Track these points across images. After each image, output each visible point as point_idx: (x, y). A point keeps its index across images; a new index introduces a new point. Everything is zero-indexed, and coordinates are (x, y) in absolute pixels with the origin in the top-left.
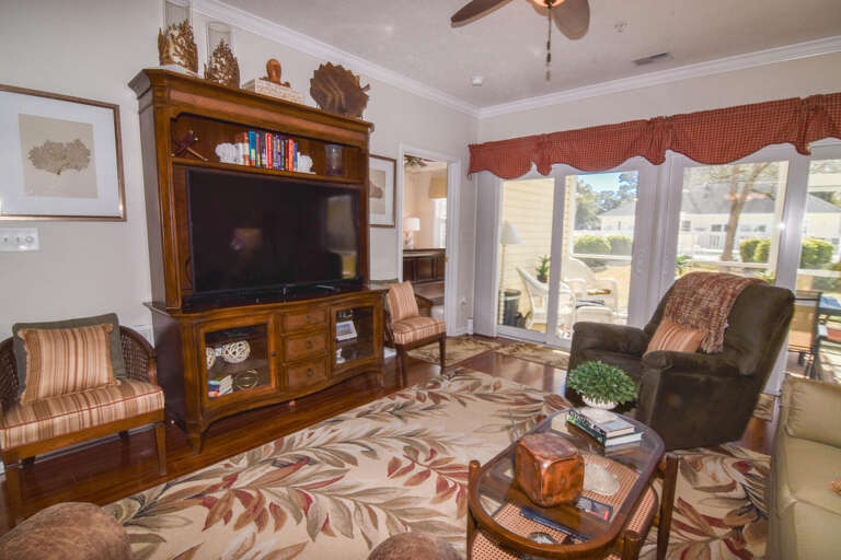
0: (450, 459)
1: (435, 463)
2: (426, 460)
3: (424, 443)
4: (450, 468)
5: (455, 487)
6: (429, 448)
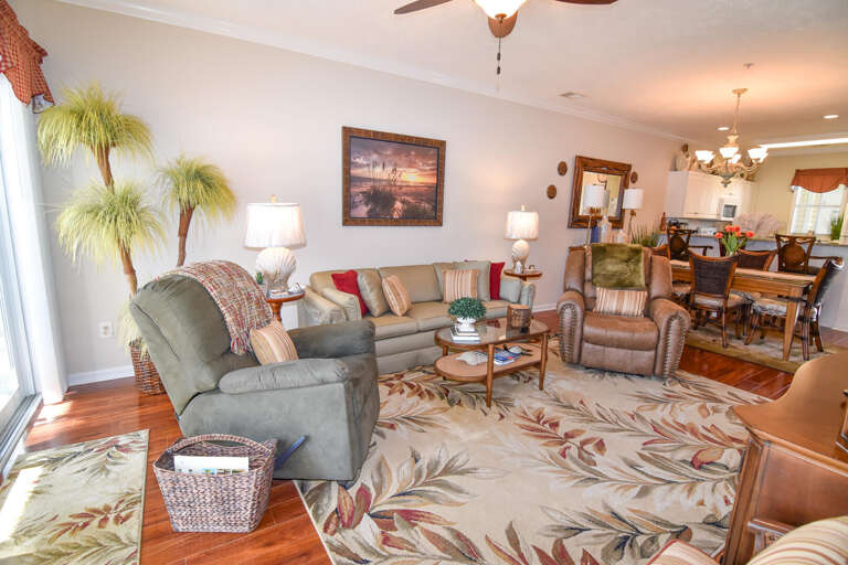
0: (545, 445)
1: (562, 444)
2: (569, 448)
3: (574, 466)
4: (546, 437)
5: (545, 423)
6: (568, 460)
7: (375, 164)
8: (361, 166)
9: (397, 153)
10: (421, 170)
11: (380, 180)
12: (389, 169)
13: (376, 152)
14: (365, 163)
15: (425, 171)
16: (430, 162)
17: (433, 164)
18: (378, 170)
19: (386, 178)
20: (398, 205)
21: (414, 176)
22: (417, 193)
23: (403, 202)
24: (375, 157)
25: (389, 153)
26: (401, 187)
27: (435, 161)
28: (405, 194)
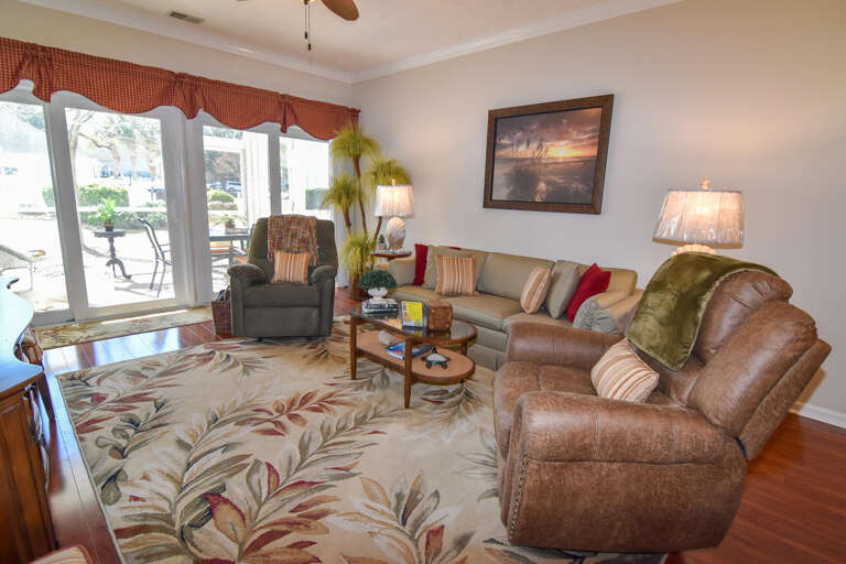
7: (520, 142)
8: (505, 146)
9: (544, 125)
10: (576, 141)
11: (524, 159)
12: (534, 145)
13: (521, 128)
14: (509, 142)
15: (581, 140)
16: (589, 128)
17: (594, 131)
18: (522, 148)
19: (529, 156)
20: (542, 186)
21: (564, 150)
22: (567, 169)
23: (548, 183)
24: (519, 134)
25: (535, 127)
26: (546, 165)
27: (597, 126)
28: (551, 173)
